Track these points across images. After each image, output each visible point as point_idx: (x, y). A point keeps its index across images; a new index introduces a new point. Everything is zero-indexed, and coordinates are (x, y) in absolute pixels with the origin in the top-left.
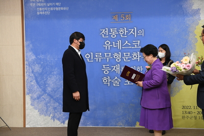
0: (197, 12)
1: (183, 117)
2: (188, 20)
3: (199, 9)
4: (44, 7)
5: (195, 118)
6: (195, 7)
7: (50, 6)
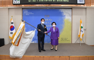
0: (65, 16)
1: (61, 41)
2: (63, 17)
3: (65, 15)
4: (28, 13)
5: (64, 41)
6: (64, 15)
7: (29, 13)
